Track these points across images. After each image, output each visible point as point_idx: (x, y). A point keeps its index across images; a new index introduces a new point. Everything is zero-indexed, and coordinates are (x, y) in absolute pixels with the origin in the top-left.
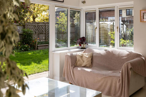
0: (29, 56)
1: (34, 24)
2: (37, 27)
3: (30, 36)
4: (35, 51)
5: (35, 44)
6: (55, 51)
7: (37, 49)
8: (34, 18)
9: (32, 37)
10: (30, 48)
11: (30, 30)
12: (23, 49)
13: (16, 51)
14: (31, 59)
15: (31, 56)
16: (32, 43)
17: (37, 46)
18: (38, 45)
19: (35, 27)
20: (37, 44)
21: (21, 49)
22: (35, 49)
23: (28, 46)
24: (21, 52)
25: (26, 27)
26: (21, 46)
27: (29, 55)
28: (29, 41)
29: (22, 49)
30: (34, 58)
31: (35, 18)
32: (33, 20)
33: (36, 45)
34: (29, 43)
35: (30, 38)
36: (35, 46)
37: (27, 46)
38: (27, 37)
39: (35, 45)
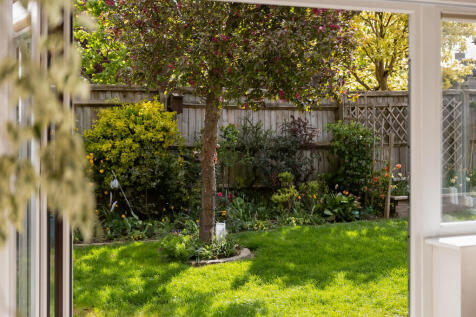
0: (347, 246)
1: (380, 100)
2: (396, 113)
3: (364, 153)
4: (382, 221)
5: (385, 191)
6: (438, 236)
7: (393, 213)
8: (382, 74)
9: (369, 160)
10: (359, 210)
11: (361, 130)
12: (329, 209)
13: (301, 220)
14: (356, 258)
15: (358, 248)
16: (369, 186)
17: (392, 200)
18: (397, 198)
19: (388, 112)
20: (395, 193)
21: (320, 212)
22: (383, 216)
23: (351, 202)
24: (319, 224)
25: (345, 115)
26: (322, 200)
27: (348, 240)
28: (359, 177)
29: (327, 212)
30: (366, 256)
31: (386, 74)
32: (376, 85)
33: (389, 196)
34: (358, 186)
35: (364, 163)
36: (384, 201)
37: (345, 200)
38: (351, 160)
39: (382, 196)
